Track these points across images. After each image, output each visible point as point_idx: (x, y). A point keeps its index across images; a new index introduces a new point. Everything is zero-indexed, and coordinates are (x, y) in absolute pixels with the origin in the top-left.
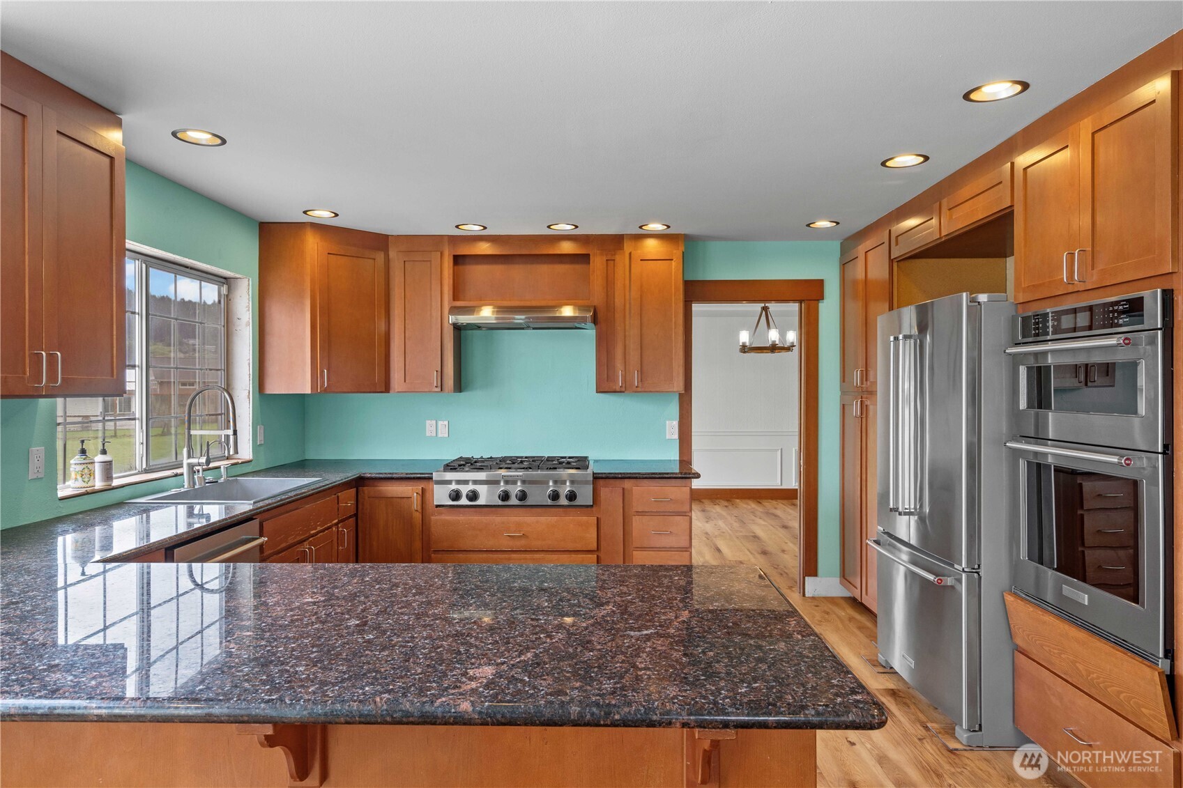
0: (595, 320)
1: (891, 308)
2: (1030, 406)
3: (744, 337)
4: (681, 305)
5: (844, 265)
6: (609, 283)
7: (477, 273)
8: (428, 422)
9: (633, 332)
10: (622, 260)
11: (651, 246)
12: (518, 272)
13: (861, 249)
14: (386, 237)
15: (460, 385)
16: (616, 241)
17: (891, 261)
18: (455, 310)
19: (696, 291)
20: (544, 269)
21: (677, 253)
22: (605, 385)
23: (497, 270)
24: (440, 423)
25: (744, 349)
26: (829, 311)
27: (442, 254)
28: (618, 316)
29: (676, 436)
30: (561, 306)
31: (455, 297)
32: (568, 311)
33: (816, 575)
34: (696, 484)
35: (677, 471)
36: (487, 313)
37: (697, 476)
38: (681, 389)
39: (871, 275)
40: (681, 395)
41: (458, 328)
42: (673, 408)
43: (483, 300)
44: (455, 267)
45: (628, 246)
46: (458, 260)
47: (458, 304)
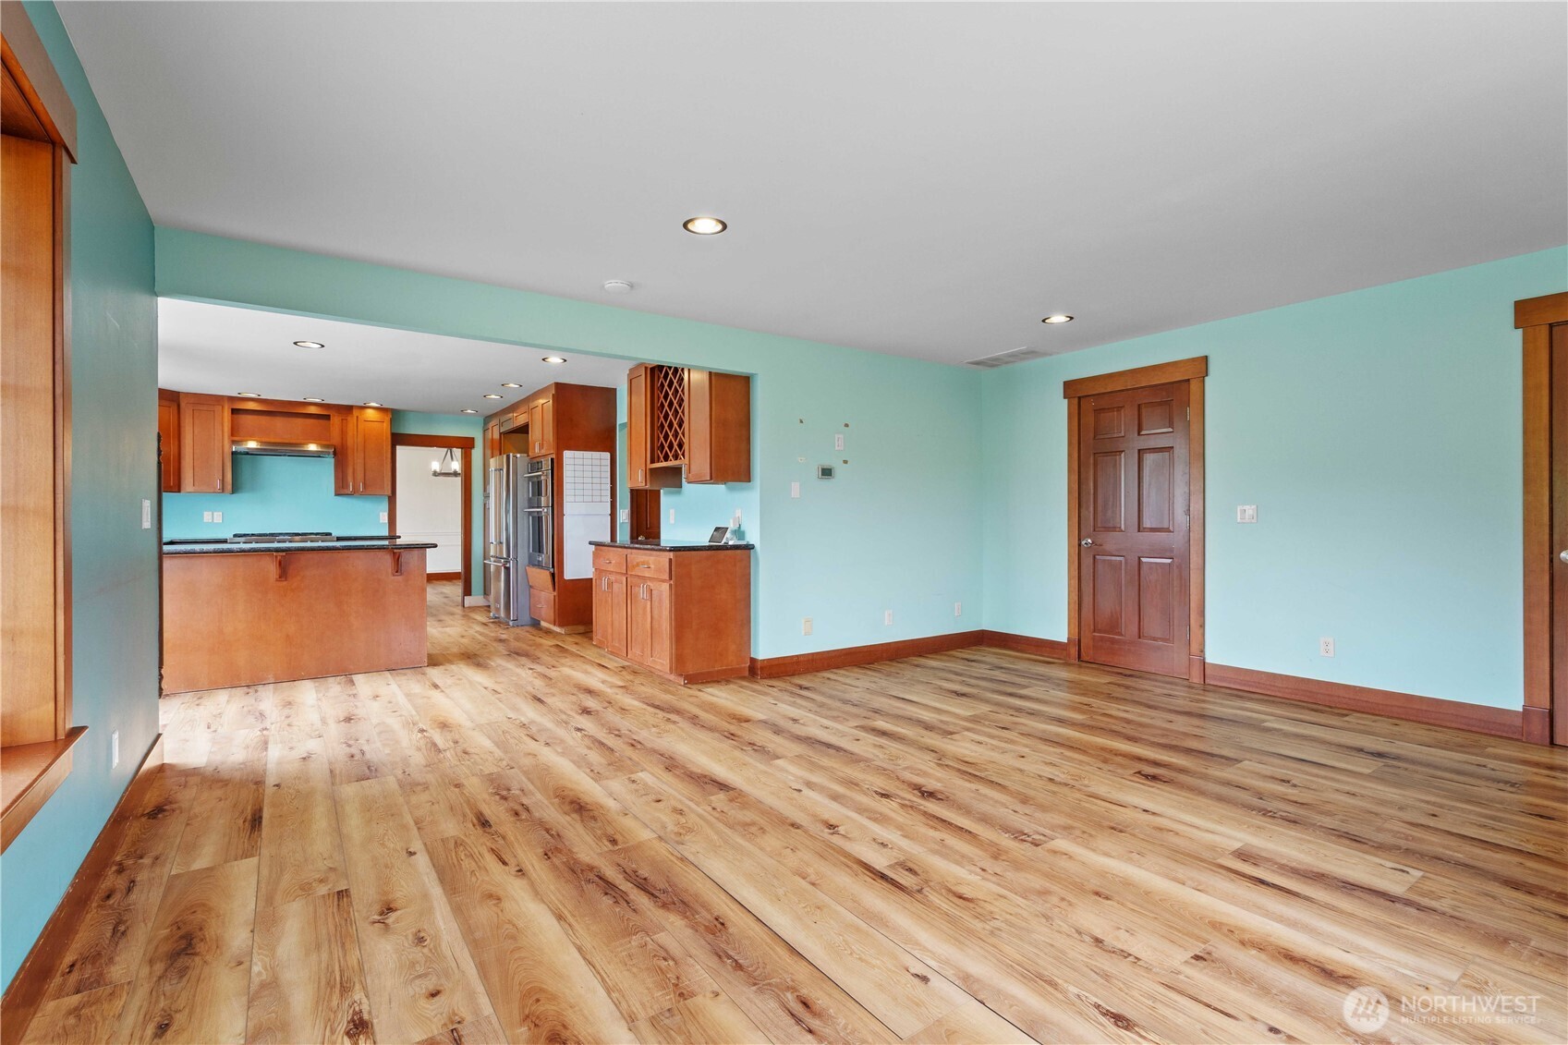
0: (335, 453)
1: (500, 454)
2: (533, 495)
3: (436, 466)
4: (390, 447)
5: (485, 431)
6: (343, 433)
7: (247, 420)
8: (205, 513)
9: (359, 462)
10: (352, 420)
11: (370, 414)
12: (279, 423)
13: (491, 424)
14: (178, 393)
15: (235, 489)
16: (348, 409)
17: (501, 434)
18: (234, 442)
19: (398, 439)
20: (299, 421)
21: (387, 419)
22: (341, 489)
23: (264, 420)
24: (215, 514)
25: (435, 474)
26: (477, 454)
27: (223, 407)
28: (349, 452)
29: (387, 521)
30: (307, 444)
31: (232, 435)
32: (313, 447)
33: (470, 595)
34: (399, 542)
35: (387, 534)
36: (252, 445)
37: (399, 537)
38: (390, 493)
39: (494, 437)
40: (389, 497)
41: (233, 453)
42: (385, 505)
43: (251, 437)
44: (235, 416)
45: (356, 413)
46: (234, 411)
47: (235, 439)
